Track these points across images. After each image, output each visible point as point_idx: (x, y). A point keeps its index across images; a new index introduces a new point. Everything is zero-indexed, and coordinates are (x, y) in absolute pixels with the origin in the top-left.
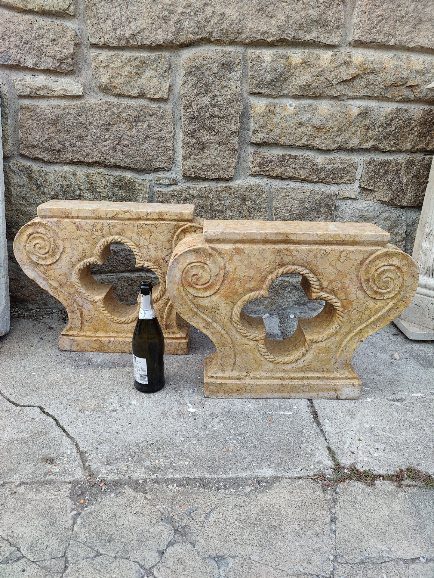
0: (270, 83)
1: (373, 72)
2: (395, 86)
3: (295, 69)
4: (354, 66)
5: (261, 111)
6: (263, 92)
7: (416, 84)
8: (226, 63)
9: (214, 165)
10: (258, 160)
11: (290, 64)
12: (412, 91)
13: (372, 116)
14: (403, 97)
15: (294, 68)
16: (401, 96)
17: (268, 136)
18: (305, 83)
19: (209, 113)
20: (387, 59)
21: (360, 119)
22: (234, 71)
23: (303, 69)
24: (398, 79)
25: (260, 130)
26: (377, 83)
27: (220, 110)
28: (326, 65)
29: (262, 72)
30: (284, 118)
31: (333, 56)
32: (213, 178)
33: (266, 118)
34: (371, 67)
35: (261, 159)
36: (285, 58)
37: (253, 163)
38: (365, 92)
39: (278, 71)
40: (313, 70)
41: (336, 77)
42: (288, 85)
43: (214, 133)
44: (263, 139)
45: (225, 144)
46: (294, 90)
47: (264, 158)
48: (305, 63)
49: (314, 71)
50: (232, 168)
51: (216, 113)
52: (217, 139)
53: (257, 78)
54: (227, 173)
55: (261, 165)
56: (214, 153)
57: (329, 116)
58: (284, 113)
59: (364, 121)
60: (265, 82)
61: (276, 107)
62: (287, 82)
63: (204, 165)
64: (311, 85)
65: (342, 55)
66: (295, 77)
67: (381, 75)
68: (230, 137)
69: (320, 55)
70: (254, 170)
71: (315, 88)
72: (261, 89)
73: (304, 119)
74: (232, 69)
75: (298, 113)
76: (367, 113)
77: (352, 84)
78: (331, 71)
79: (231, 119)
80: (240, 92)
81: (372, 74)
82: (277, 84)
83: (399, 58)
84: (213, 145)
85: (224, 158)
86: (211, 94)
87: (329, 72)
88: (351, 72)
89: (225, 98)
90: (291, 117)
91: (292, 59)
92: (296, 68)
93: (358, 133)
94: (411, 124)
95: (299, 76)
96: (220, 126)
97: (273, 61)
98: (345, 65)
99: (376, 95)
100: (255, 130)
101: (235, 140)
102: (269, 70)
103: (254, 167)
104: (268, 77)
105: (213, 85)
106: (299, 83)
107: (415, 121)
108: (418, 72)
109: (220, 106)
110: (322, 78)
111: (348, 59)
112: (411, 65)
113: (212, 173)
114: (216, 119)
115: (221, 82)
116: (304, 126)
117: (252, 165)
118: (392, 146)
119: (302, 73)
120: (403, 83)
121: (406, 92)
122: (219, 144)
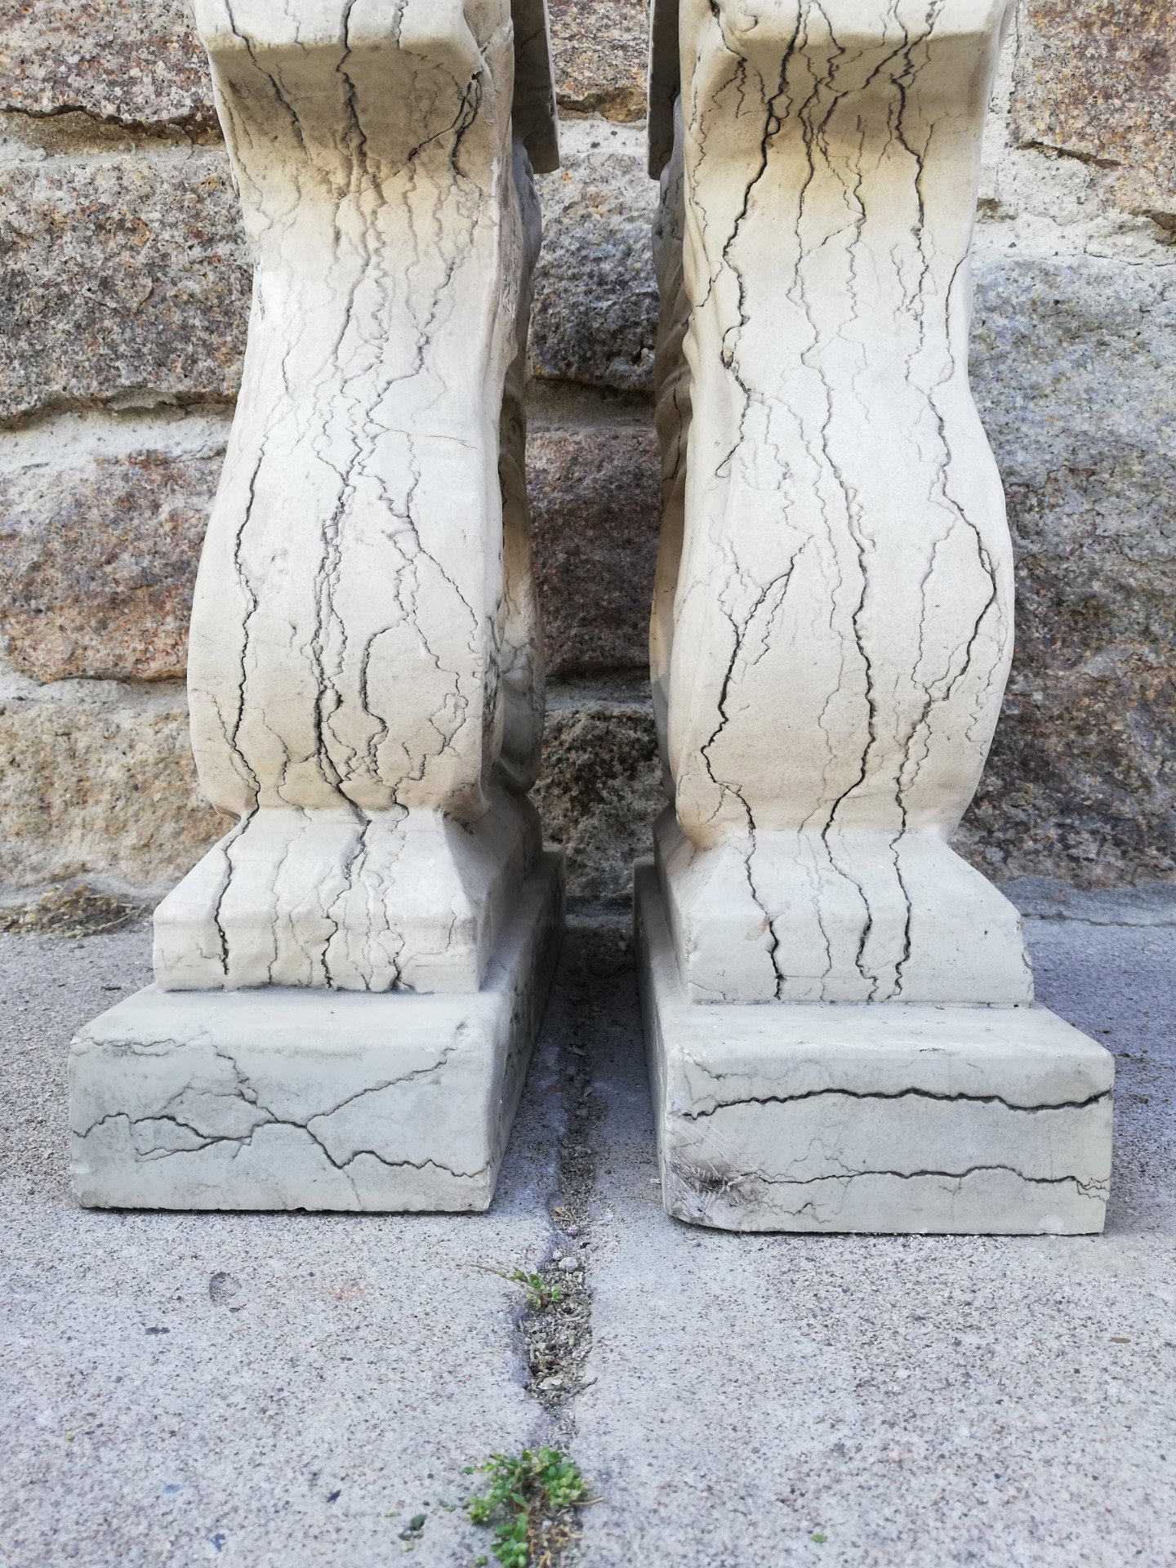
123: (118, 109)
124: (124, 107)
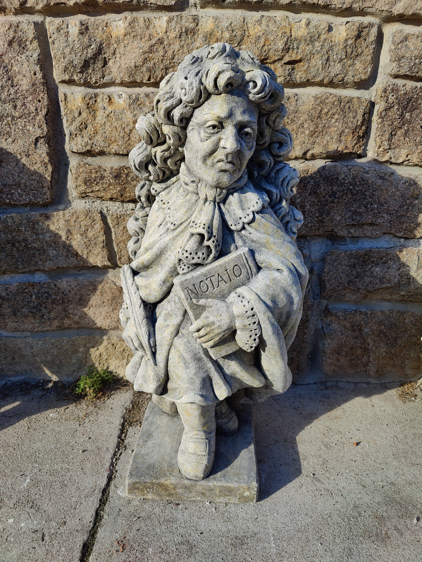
0: (84, 66)
3: (118, 44)
4: (201, 36)
5: (76, 106)
6: (76, 79)
7: (299, 58)
8: (15, 40)
9: (19, 184)
10: (83, 176)
11: (109, 37)
14: (282, 78)
17: (92, 142)
18: (133, 64)
20: (251, 23)
22: (27, 50)
23: (128, 43)
24: (271, 52)
25: (78, 133)
28: (160, 36)
29: (68, 50)
30: (111, 115)
31: (168, 22)
32: (22, 203)
34: (227, 35)
35: (87, 175)
36: (100, 28)
40: (141, 44)
42: (111, 67)
43: (10, 140)
44: (86, 147)
45: (29, 155)
46: (121, 75)
47: (92, 172)
48: (129, 34)
49: (144, 45)
50: (46, 189)
52: (17, 148)
53: (62, 59)
54: (40, 195)
56: (16, 169)
58: (109, 109)
60: (74, 64)
61: (98, 99)
63: (4, 185)
64: (142, 66)
65: (181, 19)
66: (118, 56)
69: (150, 22)
70: (79, 190)
71: (149, 71)
72: (72, 75)
74: (24, 48)
75: (129, 108)
79: (32, 119)
80: (41, 81)
83: (269, 20)
89: (20, 89)
90: (122, 113)
91: (111, 29)
95: (124, 54)
97: (81, 33)
100: (71, 134)
101: (42, 149)
102: (78, 46)
103: (79, 186)
104: (78, 57)
106: (126, 64)
107: (303, 114)
108: (299, 40)
109: (13, 101)
111: (192, 26)
112: (287, 31)
113: (19, 197)
117: (75, 183)
119: (128, 48)
120: (279, 57)
123: (10, 201)
124: (11, 200)
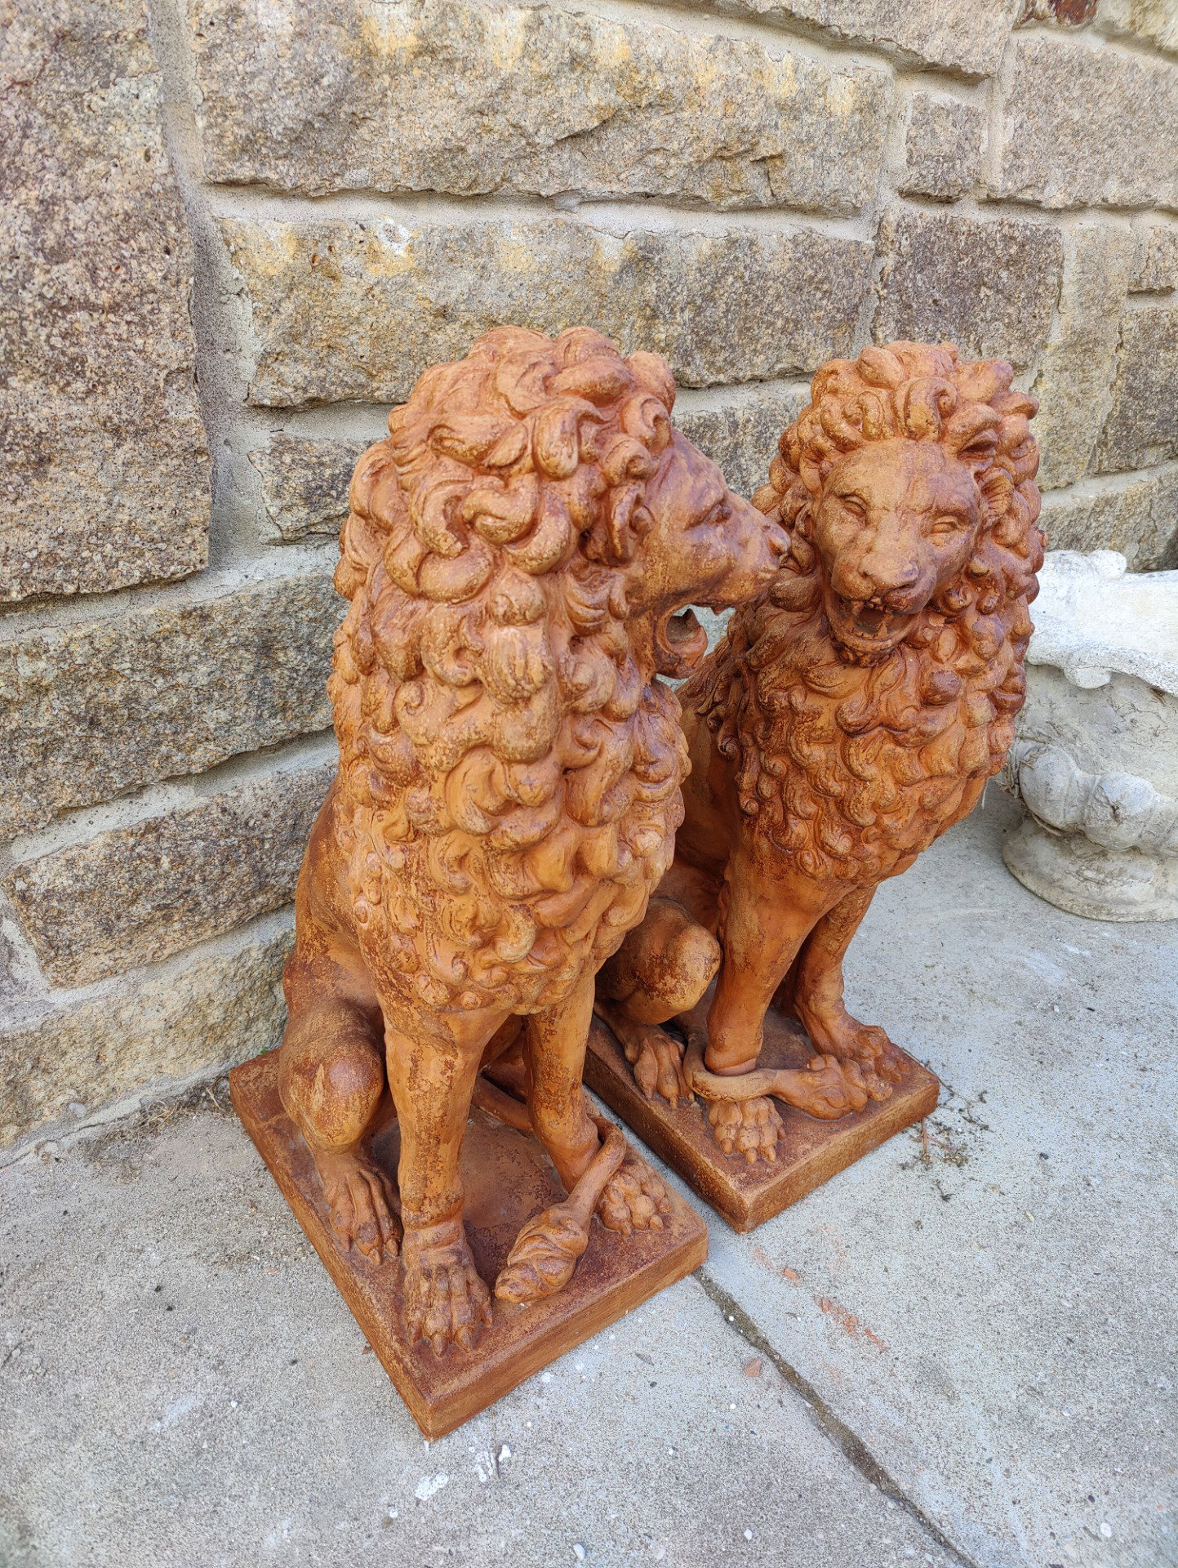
0: (299, 139)
1: (663, 103)
2: (722, 158)
3: (392, 77)
4: (602, 77)
5: (281, 267)
6: (274, 176)
7: (780, 150)
8: (78, 32)
9: (108, 529)
10: (300, 477)
11: (370, 53)
12: (767, 174)
13: (666, 271)
14: (743, 196)
15: (388, 70)
16: (738, 192)
17: (322, 372)
18: (438, 143)
19: (35, 289)
20: (699, 54)
21: (629, 281)
22: (121, 72)
23: (424, 78)
24: (734, 135)
25: (287, 350)
26: (675, 146)
27: (93, 272)
28: (508, 68)
29: (259, 86)
30: (376, 291)
31: (529, 28)
32: (117, 585)
33: (302, 294)
34: (659, 83)
35: (309, 473)
36: (345, 21)
37: (278, 495)
38: (637, 180)
39: (325, 81)
40: (463, 88)
41: (546, 118)
42: (369, 144)
43: (79, 386)
44: (305, 390)
45: (145, 431)
46: (398, 170)
47: (322, 464)
48: (433, 52)
49: (473, 91)
50: (196, 532)
51: (75, 290)
52: (104, 411)
53: (238, 114)
54: (177, 554)
55: (315, 498)
56: (101, 480)
57: (537, 279)
58: (373, 274)
59: (640, 288)
60: (276, 131)
61: (337, 244)
62: (364, 132)
63: (59, 539)
64: (462, 150)
65: (559, 26)
66: (393, 111)
67: (686, 115)
68: (164, 395)
69: (485, 21)
70: (289, 520)
71: (477, 165)
72: (263, 164)
73: (454, 295)
74: (109, 66)
75: (426, 272)
76: (648, 259)
77: (596, 148)
78: (527, 94)
79: (152, 312)
80: (170, 181)
81: (657, 113)
82: (327, 141)
83: (731, 51)
84: (88, 439)
85: (152, 494)
86: (30, 194)
87: (522, 98)
88: (595, 101)
89: (104, 210)
90: (404, 285)
91: (374, 27)
92: (394, 71)
93: (626, 332)
94: (764, 290)
95: (410, 110)
96: (104, 352)
97: (300, 34)
98: (573, 70)
99: (668, 191)
100: (266, 355)
101: (184, 409)
102: (289, 75)
103: (289, 508)
104: (287, 112)
105: (29, 148)
106: (416, 140)
107: (774, 280)
108: (781, 107)
109: (86, 254)
110: (499, 123)
111: (583, 46)
112: (765, 82)
113: (107, 568)
114: (81, 315)
115: (63, 126)
116: (455, 321)
117: (278, 502)
118: (719, 370)
119: (424, 92)
120: (748, 146)
121: (752, 178)
122: (116, 432)
